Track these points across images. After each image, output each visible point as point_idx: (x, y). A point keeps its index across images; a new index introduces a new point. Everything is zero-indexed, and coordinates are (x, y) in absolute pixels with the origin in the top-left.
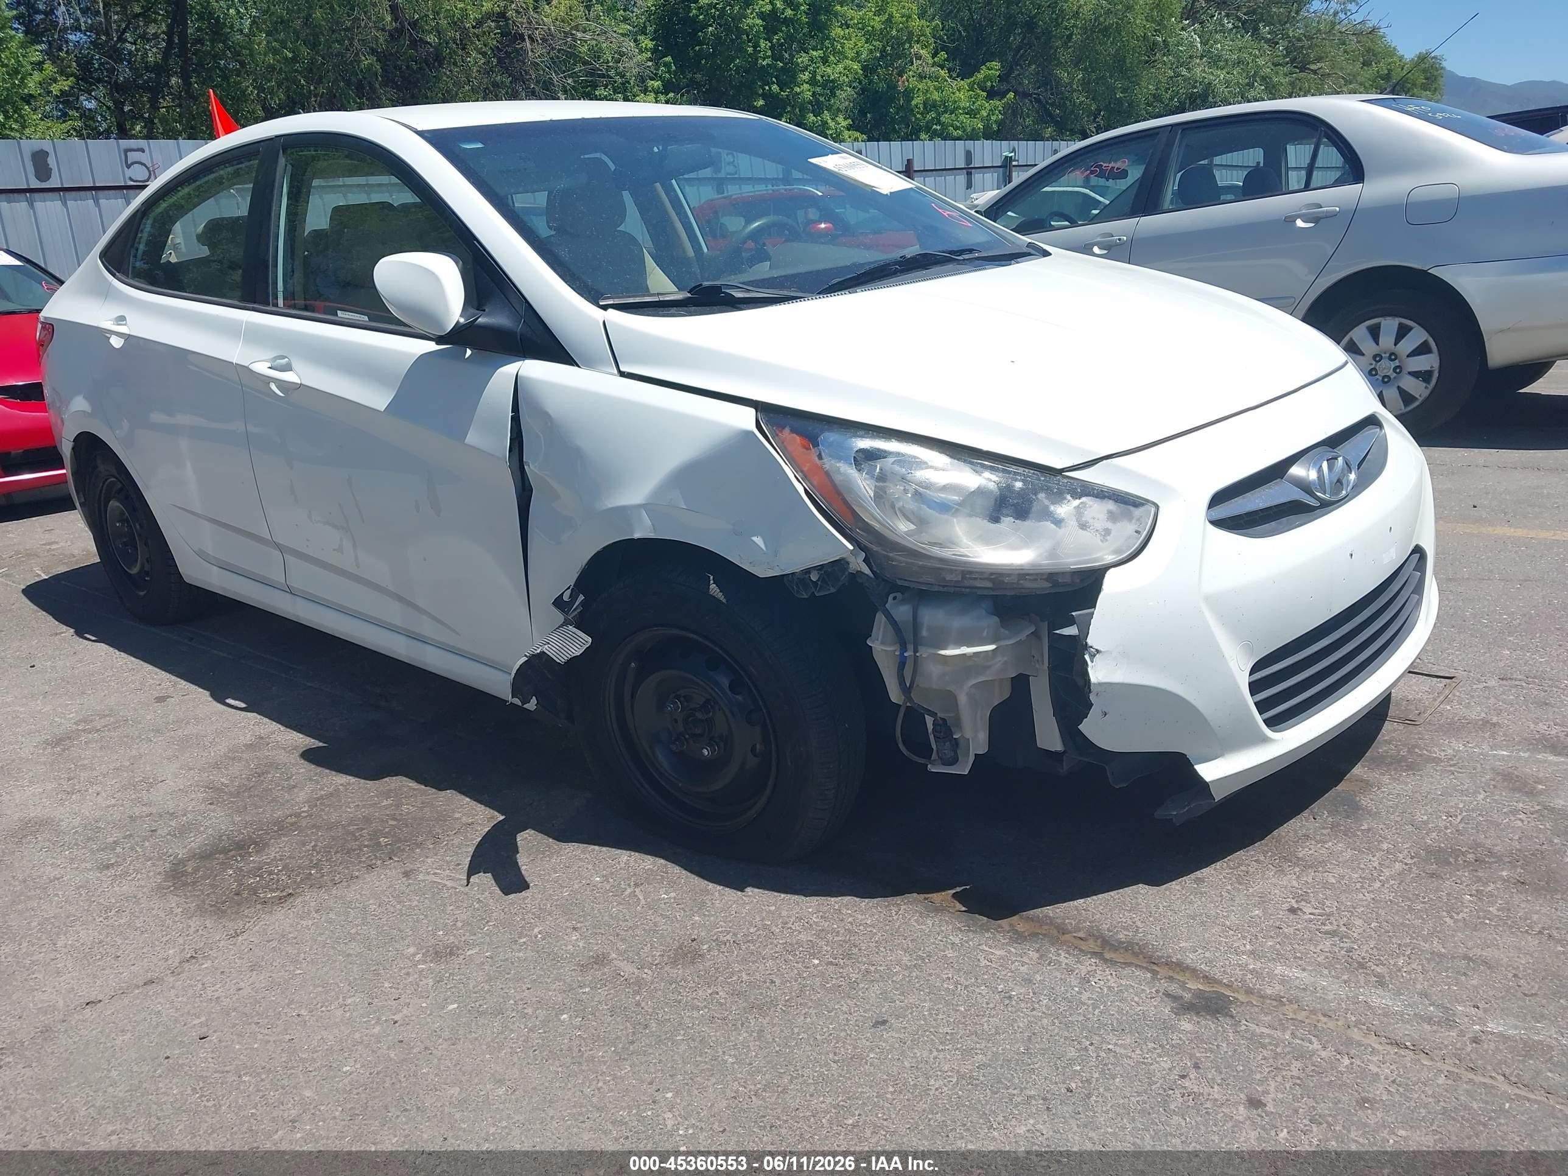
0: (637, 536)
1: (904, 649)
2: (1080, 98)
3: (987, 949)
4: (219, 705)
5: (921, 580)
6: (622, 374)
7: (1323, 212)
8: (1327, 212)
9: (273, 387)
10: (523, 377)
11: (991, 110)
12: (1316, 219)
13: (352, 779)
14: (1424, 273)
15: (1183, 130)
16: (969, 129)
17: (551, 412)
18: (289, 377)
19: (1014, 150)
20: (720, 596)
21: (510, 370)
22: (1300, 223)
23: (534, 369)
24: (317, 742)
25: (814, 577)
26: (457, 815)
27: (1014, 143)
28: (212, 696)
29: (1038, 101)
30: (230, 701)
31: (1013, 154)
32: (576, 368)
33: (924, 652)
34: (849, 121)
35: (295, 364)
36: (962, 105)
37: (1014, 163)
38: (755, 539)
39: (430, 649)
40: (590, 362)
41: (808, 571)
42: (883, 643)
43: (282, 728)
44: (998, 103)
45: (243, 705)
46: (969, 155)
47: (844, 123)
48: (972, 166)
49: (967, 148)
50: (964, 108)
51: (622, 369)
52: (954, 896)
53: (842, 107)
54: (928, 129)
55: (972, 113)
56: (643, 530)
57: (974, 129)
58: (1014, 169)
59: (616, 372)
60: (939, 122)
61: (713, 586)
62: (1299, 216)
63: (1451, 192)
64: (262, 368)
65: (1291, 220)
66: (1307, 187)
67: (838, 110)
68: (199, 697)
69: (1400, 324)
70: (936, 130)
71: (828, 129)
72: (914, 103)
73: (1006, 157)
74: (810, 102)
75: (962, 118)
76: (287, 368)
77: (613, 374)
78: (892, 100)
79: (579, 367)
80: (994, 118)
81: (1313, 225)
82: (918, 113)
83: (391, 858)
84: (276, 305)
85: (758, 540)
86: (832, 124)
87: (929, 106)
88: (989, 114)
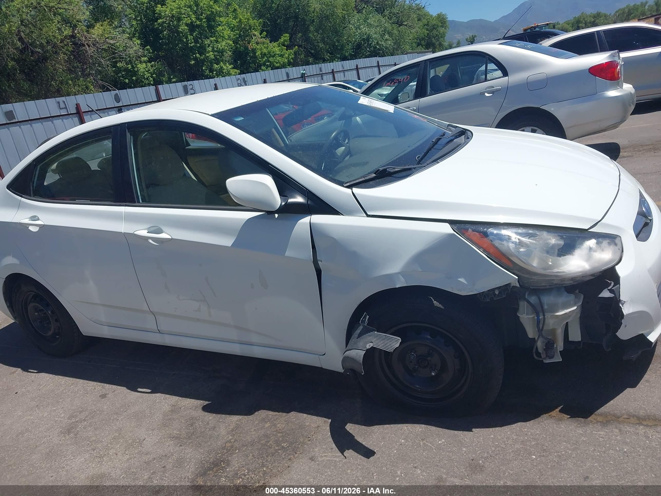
0: (398, 286)
1: (538, 316)
2: (321, 45)
3: (596, 433)
4: (136, 393)
5: (542, 285)
6: (368, 216)
7: (494, 89)
8: (496, 89)
9: (151, 241)
10: (314, 224)
11: (289, 54)
12: (493, 92)
13: (241, 417)
14: (538, 109)
15: (430, 62)
16: (282, 63)
17: (335, 237)
18: (163, 236)
19: (304, 70)
20: (440, 306)
21: (306, 220)
22: (487, 95)
23: (318, 219)
24: (204, 401)
25: (497, 292)
26: (307, 424)
27: (304, 67)
28: (128, 388)
29: (305, 48)
30: (139, 390)
31: (305, 72)
32: (342, 216)
33: (548, 315)
34: (232, 66)
35: (164, 229)
36: (277, 53)
37: (306, 75)
38: (460, 279)
39: (255, 348)
40: (350, 212)
41: (493, 290)
42: (527, 315)
43: (180, 398)
44: (291, 51)
45: (150, 391)
46: (288, 75)
47: (230, 67)
48: (289, 79)
49: (286, 72)
50: (278, 54)
51: (369, 213)
52: (560, 411)
53: (227, 59)
54: (264, 65)
55: (282, 56)
56: (400, 283)
57: (284, 62)
58: (306, 77)
59: (365, 215)
60: (269, 61)
61: (435, 302)
62: (485, 92)
63: (543, 76)
64: (144, 233)
65: (483, 94)
66: (486, 80)
67: (226, 61)
68: (122, 390)
69: (532, 129)
70: (268, 65)
71: (223, 70)
72: (257, 54)
73: (302, 73)
74: (214, 60)
75: (278, 58)
76: (160, 231)
77: (364, 217)
78: (247, 54)
79: (342, 215)
80: (290, 57)
81: (492, 94)
82: (259, 58)
83: (296, 453)
84: (139, 202)
85: (462, 280)
86: (225, 67)
87: (263, 55)
88: (288, 56)
